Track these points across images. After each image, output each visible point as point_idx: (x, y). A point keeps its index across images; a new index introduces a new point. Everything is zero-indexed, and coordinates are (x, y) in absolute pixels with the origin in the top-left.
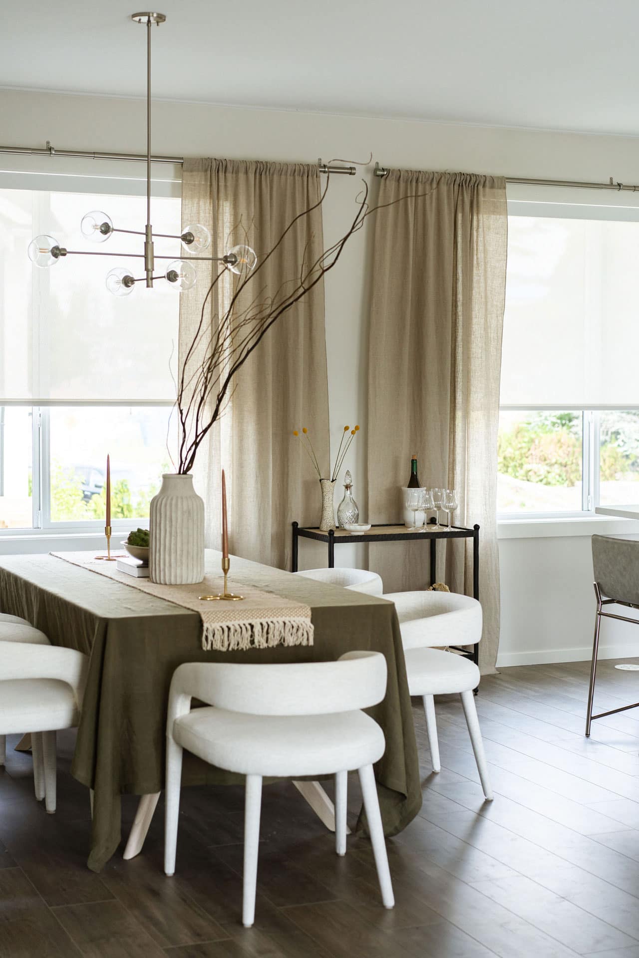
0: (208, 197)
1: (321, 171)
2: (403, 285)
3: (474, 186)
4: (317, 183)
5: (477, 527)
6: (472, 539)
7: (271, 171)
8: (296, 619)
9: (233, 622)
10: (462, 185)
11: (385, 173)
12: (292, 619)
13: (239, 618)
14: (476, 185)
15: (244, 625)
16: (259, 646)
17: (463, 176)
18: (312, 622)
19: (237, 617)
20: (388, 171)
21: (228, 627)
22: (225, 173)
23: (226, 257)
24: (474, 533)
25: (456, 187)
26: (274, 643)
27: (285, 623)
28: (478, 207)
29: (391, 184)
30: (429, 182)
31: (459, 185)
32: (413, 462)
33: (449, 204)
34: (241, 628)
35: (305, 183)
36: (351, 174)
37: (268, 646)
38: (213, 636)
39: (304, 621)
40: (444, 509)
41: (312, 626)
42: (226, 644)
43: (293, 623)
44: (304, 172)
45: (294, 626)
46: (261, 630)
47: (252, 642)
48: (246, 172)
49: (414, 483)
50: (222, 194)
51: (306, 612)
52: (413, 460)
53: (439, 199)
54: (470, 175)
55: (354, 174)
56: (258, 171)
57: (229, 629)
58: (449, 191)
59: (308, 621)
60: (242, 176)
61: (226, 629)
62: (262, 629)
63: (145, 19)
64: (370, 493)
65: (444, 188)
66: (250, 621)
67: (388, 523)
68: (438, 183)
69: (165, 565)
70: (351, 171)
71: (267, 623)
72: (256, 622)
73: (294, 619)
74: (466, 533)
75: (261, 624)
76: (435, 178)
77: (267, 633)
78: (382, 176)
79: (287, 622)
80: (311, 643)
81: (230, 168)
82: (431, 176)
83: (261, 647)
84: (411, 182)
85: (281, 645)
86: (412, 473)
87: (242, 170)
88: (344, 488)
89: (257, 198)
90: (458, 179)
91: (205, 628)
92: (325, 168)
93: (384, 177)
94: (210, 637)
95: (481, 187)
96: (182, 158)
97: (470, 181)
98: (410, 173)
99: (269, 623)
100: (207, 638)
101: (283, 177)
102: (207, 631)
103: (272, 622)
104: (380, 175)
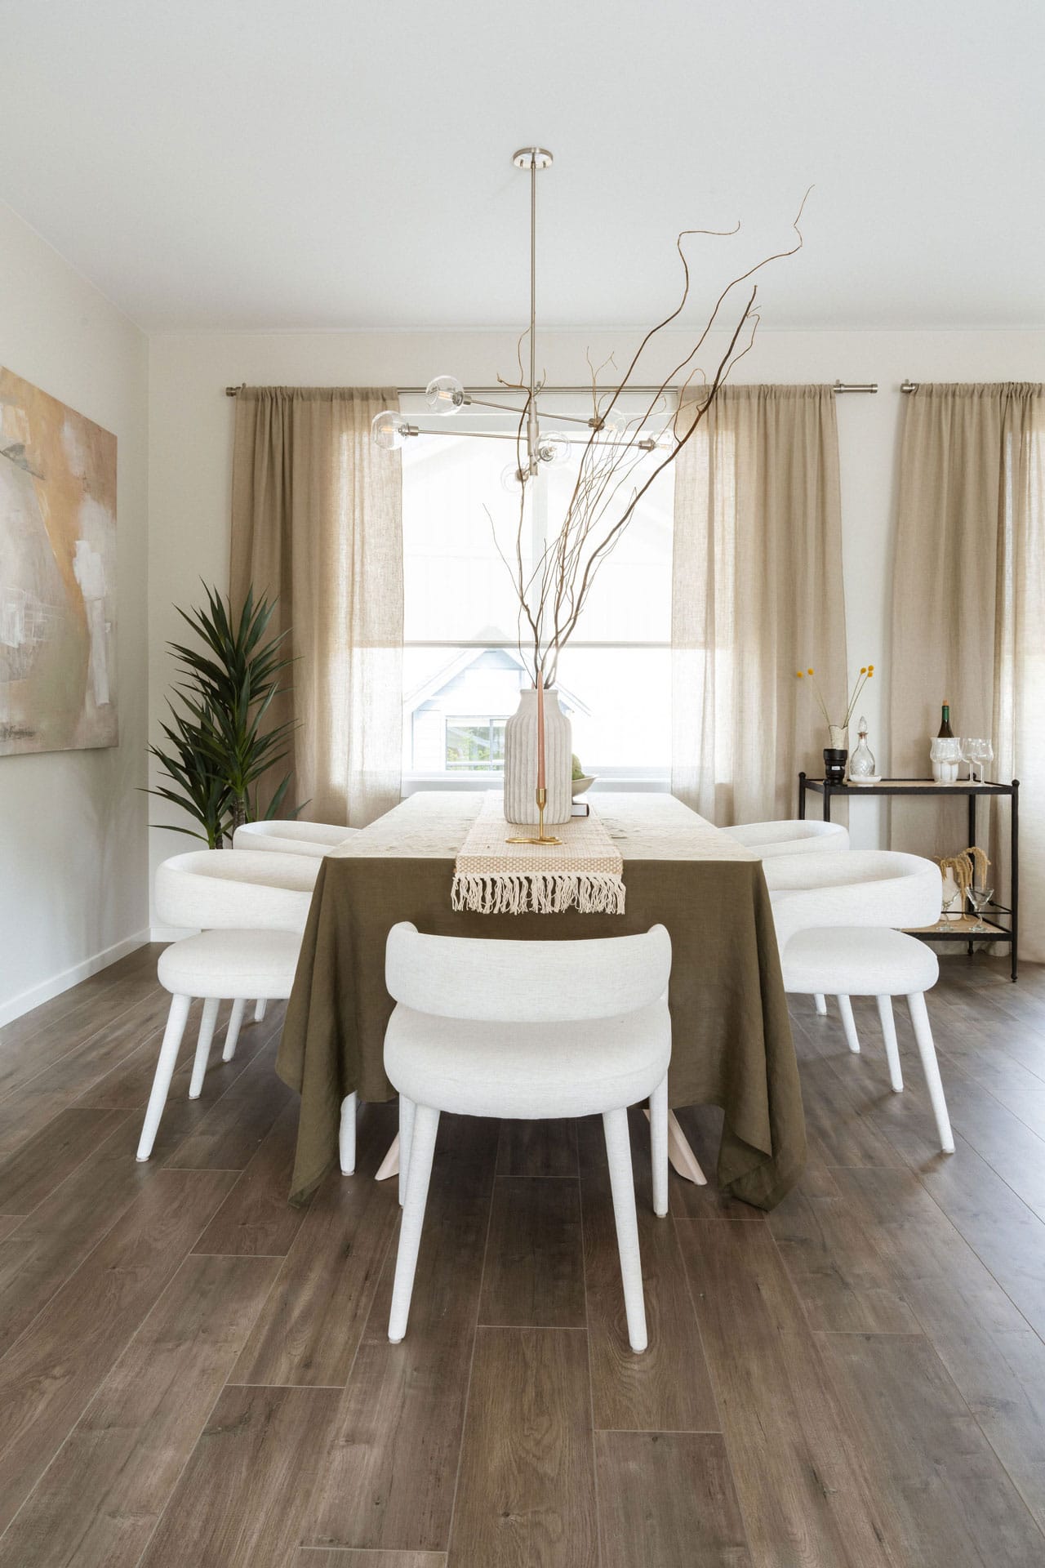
0: (706, 427)
1: (835, 391)
2: (937, 514)
3: (1027, 396)
4: (831, 403)
5: (1016, 783)
6: (1009, 797)
7: (777, 395)
8: (599, 875)
9: (502, 874)
10: (1011, 396)
11: (914, 388)
12: (591, 875)
13: (511, 869)
14: (1029, 395)
15: (518, 878)
16: (540, 909)
17: (1012, 386)
18: (623, 880)
19: (508, 867)
20: (917, 385)
21: (492, 880)
22: (725, 399)
23: (641, 442)
24: (1013, 789)
25: (1004, 399)
26: (561, 905)
27: (579, 880)
28: (1031, 418)
29: (921, 401)
30: (969, 395)
31: (1008, 397)
32: (945, 709)
33: (994, 418)
34: (512, 882)
35: (817, 405)
36: (872, 391)
37: (553, 911)
38: (468, 891)
39: (614, 880)
40: (976, 762)
41: (623, 887)
42: (488, 904)
43: (593, 881)
44: (815, 393)
45: (595, 885)
46: (543, 887)
47: (529, 905)
48: (749, 397)
49: (945, 732)
50: (720, 422)
51: (615, 866)
52: (943, 707)
53: (981, 413)
54: (1021, 384)
55: (876, 391)
56: (762, 395)
57: (494, 882)
58: (994, 404)
59: (617, 879)
60: (743, 401)
61: (489, 884)
62: (546, 886)
63: (527, 158)
64: (894, 744)
65: (988, 401)
66: (528, 874)
67: (916, 778)
68: (981, 396)
69: (514, 799)
70: (871, 389)
71: (553, 878)
72: (537, 876)
73: (595, 874)
74: (1004, 789)
75: (544, 879)
76: (976, 391)
77: (553, 892)
78: (910, 391)
79: (584, 879)
80: (621, 910)
81: (730, 394)
82: (971, 389)
83: (543, 912)
84: (946, 396)
85: (572, 909)
86: (943, 721)
87: (743, 394)
88: (858, 736)
89: (762, 424)
90: (1006, 389)
91: (456, 880)
92: (840, 389)
93: (912, 393)
94: (463, 893)
95: (1035, 397)
96: (676, 387)
97: (1021, 391)
98: (944, 386)
99: (557, 878)
100: (458, 893)
101: (792, 400)
102: (458, 883)
103: (560, 877)
104: (909, 391)
